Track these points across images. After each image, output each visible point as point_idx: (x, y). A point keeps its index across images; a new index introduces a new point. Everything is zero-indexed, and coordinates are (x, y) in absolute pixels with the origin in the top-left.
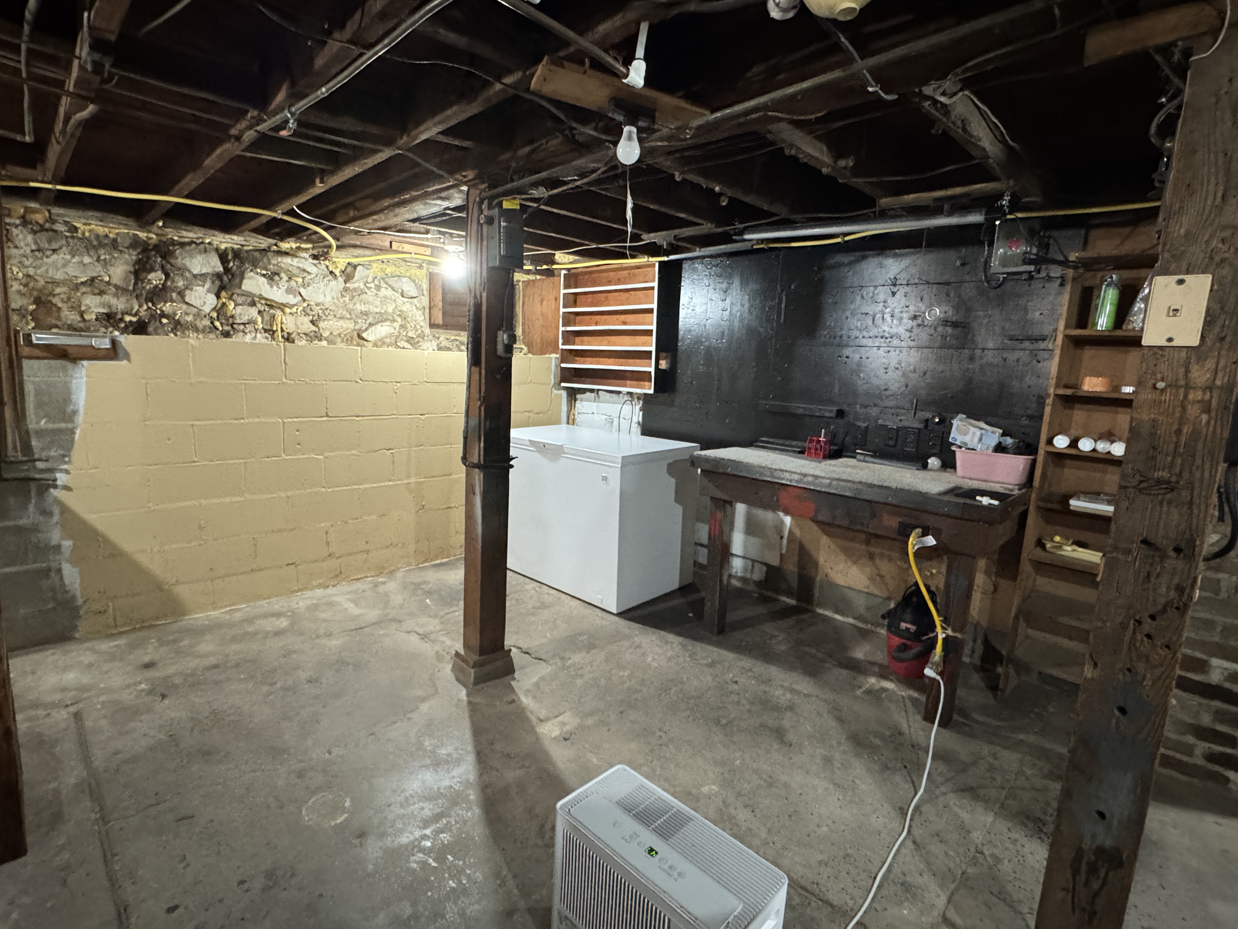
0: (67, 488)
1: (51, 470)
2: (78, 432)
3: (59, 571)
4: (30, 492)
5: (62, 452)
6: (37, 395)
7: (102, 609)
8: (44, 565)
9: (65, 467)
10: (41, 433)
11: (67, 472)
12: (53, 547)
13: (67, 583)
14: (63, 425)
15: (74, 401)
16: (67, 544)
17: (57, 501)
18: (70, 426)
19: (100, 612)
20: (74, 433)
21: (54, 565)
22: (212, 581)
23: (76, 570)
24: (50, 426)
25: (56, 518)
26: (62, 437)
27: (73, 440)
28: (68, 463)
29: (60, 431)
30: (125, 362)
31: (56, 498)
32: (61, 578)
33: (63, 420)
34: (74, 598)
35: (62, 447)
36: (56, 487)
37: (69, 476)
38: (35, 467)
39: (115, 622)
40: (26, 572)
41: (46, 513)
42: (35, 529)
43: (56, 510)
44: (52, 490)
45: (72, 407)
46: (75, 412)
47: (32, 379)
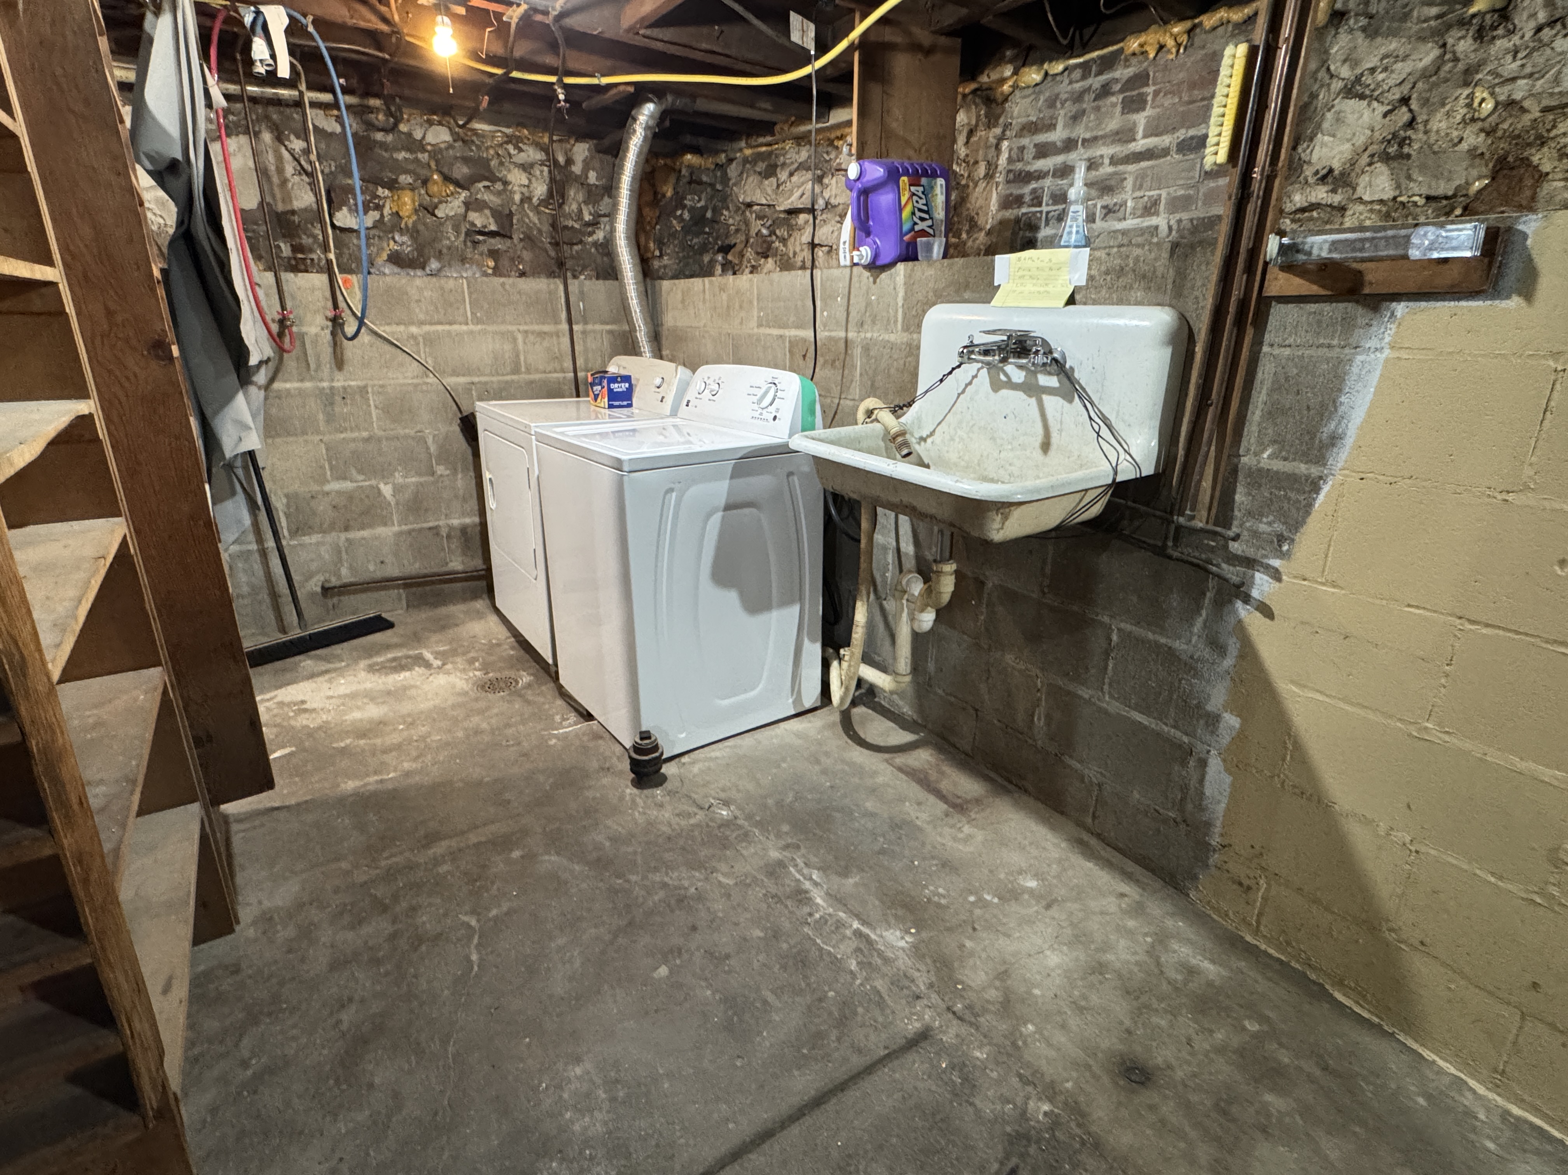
0: (1266, 611)
1: (1250, 563)
2: (1326, 489)
3: (1203, 763)
4: (1204, 594)
5: (1278, 527)
6: (1276, 388)
7: (1246, 882)
8: (1186, 739)
9: (1276, 563)
10: (1259, 476)
11: (1276, 575)
12: (1208, 714)
13: (1208, 792)
14: (1302, 468)
15: (1341, 409)
16: (1231, 721)
17: (1240, 627)
18: (1314, 471)
19: (1240, 884)
20: (1317, 489)
21: (1200, 747)
22: (1523, 1016)
23: (1228, 779)
24: (1278, 465)
25: (1228, 662)
26: (1292, 495)
27: (1310, 505)
28: (1282, 555)
29: (1293, 479)
30: (1515, 302)
31: (1240, 621)
32: (1202, 781)
33: (1306, 457)
34: (1208, 825)
35: (1283, 515)
36: (1247, 599)
37: (1277, 584)
38: (1226, 547)
39: (1258, 922)
40: (1158, 734)
41: (1218, 647)
42: (1191, 667)
43: (1233, 647)
44: (1239, 604)
45: (1332, 426)
46: (1335, 439)
47: (1276, 351)
